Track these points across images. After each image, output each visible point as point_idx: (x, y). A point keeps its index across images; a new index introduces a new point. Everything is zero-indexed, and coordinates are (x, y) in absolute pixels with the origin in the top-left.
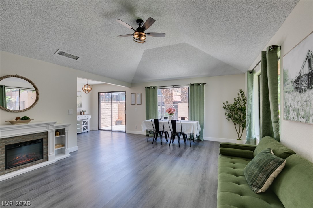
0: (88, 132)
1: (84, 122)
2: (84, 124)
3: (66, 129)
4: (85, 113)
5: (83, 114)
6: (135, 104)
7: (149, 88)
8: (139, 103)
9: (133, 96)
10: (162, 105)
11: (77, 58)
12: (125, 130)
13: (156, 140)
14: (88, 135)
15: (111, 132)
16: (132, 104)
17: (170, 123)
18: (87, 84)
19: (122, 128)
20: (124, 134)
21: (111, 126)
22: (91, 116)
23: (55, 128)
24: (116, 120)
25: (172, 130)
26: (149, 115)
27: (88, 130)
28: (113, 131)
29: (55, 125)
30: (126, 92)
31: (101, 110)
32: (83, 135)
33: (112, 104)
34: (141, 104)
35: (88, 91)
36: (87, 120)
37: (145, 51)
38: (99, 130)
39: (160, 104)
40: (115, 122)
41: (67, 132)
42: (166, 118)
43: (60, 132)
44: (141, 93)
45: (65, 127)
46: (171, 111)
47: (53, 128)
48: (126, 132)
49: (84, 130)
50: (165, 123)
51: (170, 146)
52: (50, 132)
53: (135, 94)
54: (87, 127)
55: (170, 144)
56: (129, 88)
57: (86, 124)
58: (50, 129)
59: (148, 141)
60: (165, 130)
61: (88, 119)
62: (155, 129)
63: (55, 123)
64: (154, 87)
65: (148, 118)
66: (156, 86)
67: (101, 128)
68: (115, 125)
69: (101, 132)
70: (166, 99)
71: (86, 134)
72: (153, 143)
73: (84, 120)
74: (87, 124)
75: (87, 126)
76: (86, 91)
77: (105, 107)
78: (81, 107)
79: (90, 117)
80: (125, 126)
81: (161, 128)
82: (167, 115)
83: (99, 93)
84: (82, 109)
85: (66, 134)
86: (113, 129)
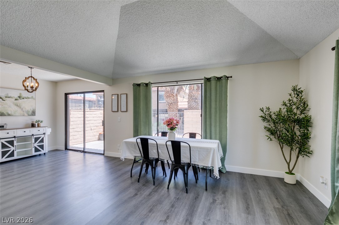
0: (45, 154)
1: (36, 139)
2: (35, 142)
4: (41, 125)
5: (38, 126)
6: (118, 111)
7: (139, 85)
8: (124, 109)
9: (115, 98)
10: (159, 113)
12: (103, 151)
13: (147, 173)
14: (45, 159)
15: (83, 154)
16: (113, 110)
18: (31, 77)
20: (102, 157)
22: (50, 129)
24: (100, 132)
26: (139, 129)
27: (46, 149)
28: (85, 152)
30: (105, 91)
32: (33, 160)
33: (84, 111)
34: (127, 111)
35: (32, 88)
36: (42, 136)
38: (67, 150)
39: (157, 111)
40: (97, 136)
42: (164, 134)
44: (127, 94)
46: (172, 123)
48: (105, 155)
49: (35, 152)
51: (168, 188)
53: (118, 95)
54: (42, 147)
56: (108, 86)
57: (40, 142)
59: (131, 176)
61: (44, 134)
64: (147, 84)
65: (136, 134)
66: (149, 82)
68: (98, 140)
69: (70, 153)
71: (42, 157)
73: (35, 137)
74: (42, 141)
75: (43, 145)
76: (29, 88)
77: (75, 115)
78: (34, 115)
79: (49, 131)
82: (166, 129)
83: (66, 95)
84: (35, 119)
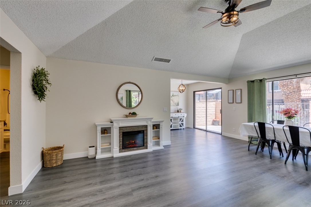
0: (184, 129)
1: (180, 119)
2: (180, 121)
3: (161, 125)
4: (182, 111)
5: (180, 112)
6: (233, 103)
7: (253, 81)
8: (239, 100)
9: (231, 93)
10: (274, 103)
11: (168, 61)
12: (221, 132)
13: (263, 151)
14: (184, 132)
15: (205, 132)
16: (229, 102)
17: (286, 130)
18: (182, 84)
19: (218, 129)
20: (220, 136)
21: (205, 126)
22: (186, 114)
23: (152, 123)
24: (213, 119)
25: (291, 142)
26: (253, 117)
27: (184, 127)
28: (207, 131)
29: (152, 120)
30: (222, 88)
31: (196, 108)
32: (179, 131)
33: (206, 103)
34: (241, 103)
35: (182, 90)
36: (183, 118)
37: (243, 35)
38: (194, 129)
39: (272, 102)
40: (211, 122)
41: (162, 127)
42: (280, 122)
43: (156, 126)
44: (241, 90)
45: (160, 122)
46: (289, 112)
47: (151, 122)
48: (222, 135)
49: (180, 127)
50: (278, 129)
51: (285, 163)
52: (149, 126)
53: (233, 90)
54: (182, 124)
55: (286, 161)
56: (225, 84)
57: (182, 121)
58: (149, 123)
59: (249, 150)
60: (278, 140)
61: (184, 117)
62: (260, 136)
63: (152, 118)
64: (261, 80)
65: (250, 120)
66: (264, 78)
67: (197, 127)
68: (212, 125)
69: (196, 130)
70: (288, 95)
71: (182, 130)
72: (256, 154)
73: (180, 118)
74: (183, 121)
75: (183, 123)
76: (181, 91)
77: (200, 105)
78: (179, 106)
79: (185, 115)
80: (221, 126)
81: (269, 136)
82: (283, 118)
83: (194, 92)
84: (179, 107)
85: (161, 128)
86: (208, 129)
